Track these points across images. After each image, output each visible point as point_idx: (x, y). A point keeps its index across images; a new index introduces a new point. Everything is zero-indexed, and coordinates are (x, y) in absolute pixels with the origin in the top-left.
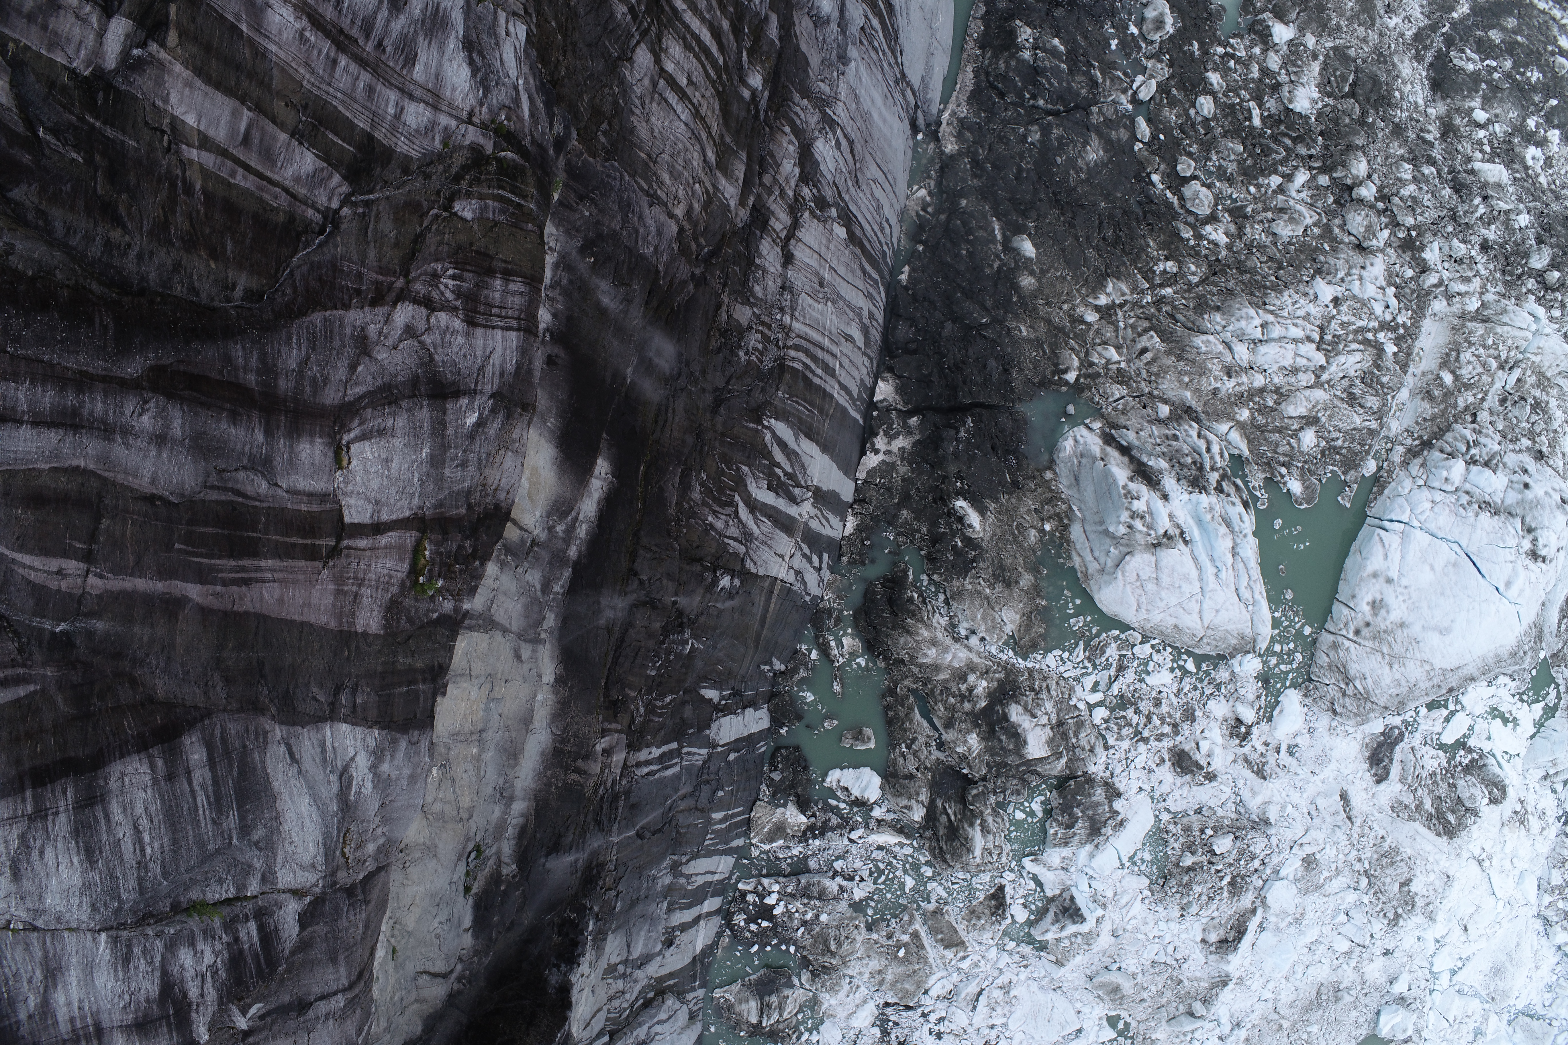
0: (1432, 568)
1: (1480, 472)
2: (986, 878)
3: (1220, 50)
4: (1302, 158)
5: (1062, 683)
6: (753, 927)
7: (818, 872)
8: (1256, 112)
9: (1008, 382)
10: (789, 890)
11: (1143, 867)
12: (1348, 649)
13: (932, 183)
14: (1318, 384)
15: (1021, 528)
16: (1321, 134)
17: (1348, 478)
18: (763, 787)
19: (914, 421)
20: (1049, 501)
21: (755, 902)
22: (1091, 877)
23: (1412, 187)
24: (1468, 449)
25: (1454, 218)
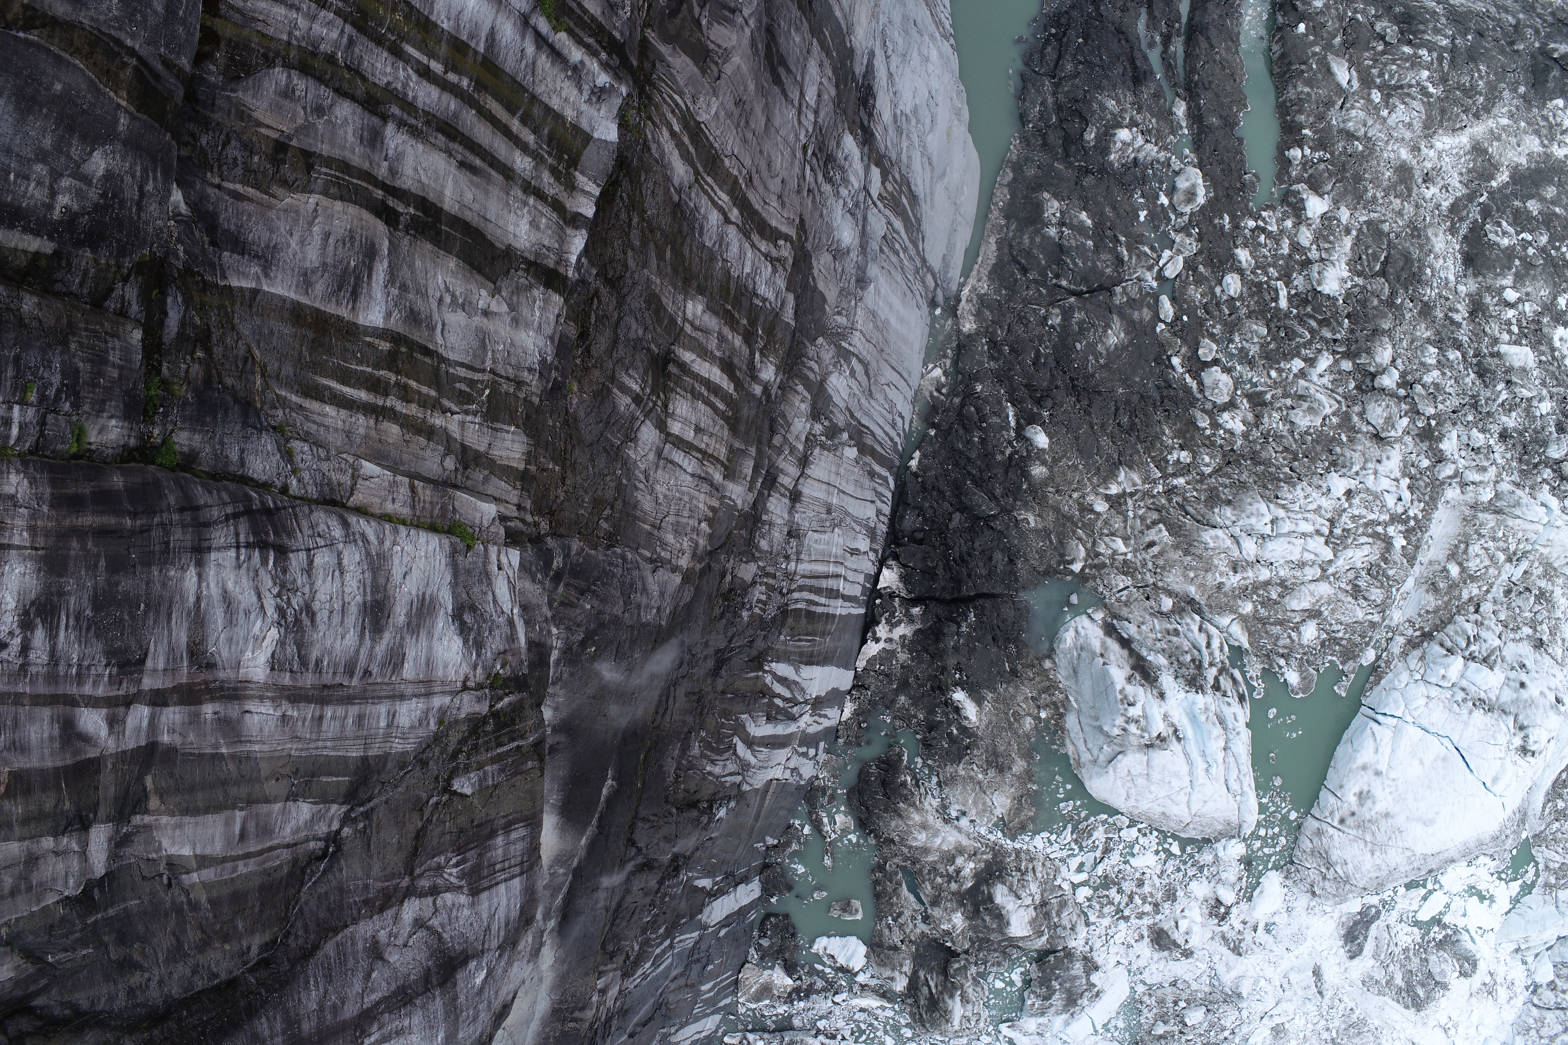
0: (1421, 762)
1: (1478, 670)
2: (963, 1041)
3: (1251, 224)
4: (1327, 341)
5: (1048, 864)
7: (801, 1029)
8: (1283, 291)
9: (1013, 573)
11: (1116, 1034)
12: (1331, 836)
13: (948, 362)
14: (1324, 577)
15: (1017, 717)
16: (1348, 316)
17: (1346, 669)
18: (752, 951)
19: (916, 611)
20: (1046, 690)
22: (1065, 1042)
23: (1436, 373)
24: (1468, 645)
25: (1475, 406)
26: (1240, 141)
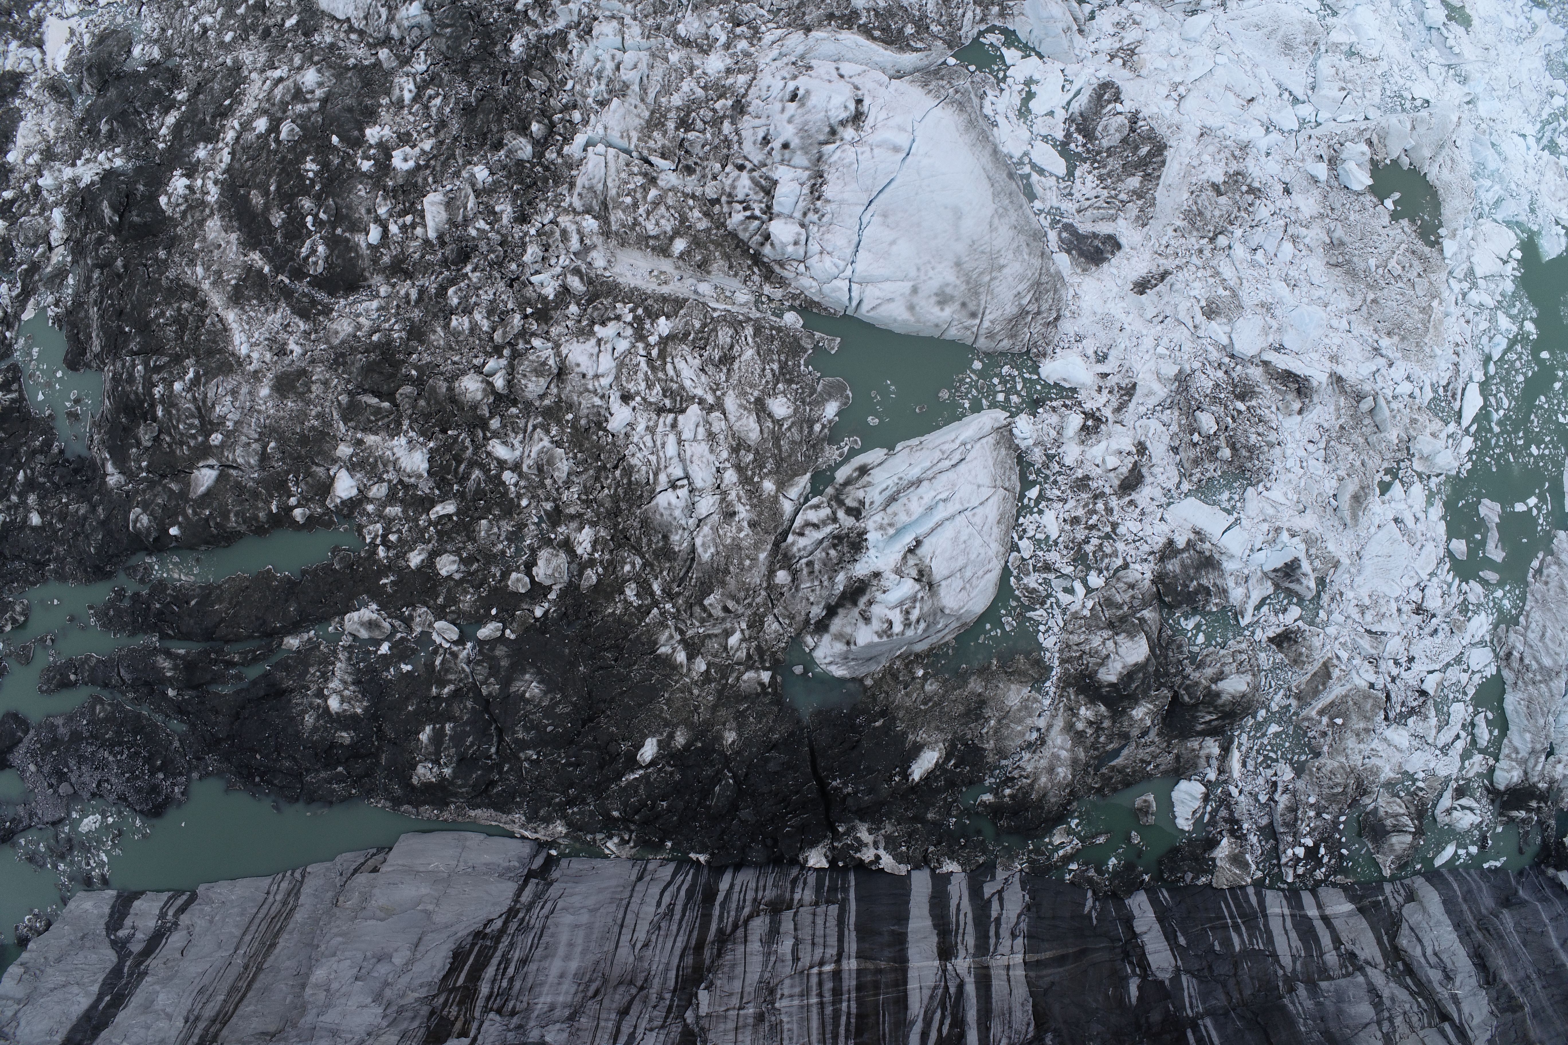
0: (893, 243)
1: (780, 200)
2: (1262, 655)
3: (381, 552)
4: (477, 448)
5: (1070, 627)
6: (1326, 860)
7: (1271, 814)
8: (440, 510)
9: (785, 742)
10: (1290, 839)
11: (1236, 497)
12: (992, 322)
13: (599, 836)
14: (719, 405)
15: (926, 700)
16: (444, 431)
17: (809, 345)
18: (1200, 883)
19: (841, 828)
20: (895, 676)
21: (1305, 865)
22: (1252, 550)
23: (477, 316)
24: (755, 218)
25: (500, 264)
26: (304, 573)
